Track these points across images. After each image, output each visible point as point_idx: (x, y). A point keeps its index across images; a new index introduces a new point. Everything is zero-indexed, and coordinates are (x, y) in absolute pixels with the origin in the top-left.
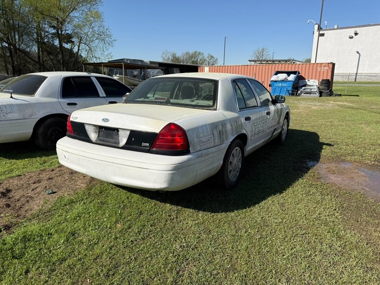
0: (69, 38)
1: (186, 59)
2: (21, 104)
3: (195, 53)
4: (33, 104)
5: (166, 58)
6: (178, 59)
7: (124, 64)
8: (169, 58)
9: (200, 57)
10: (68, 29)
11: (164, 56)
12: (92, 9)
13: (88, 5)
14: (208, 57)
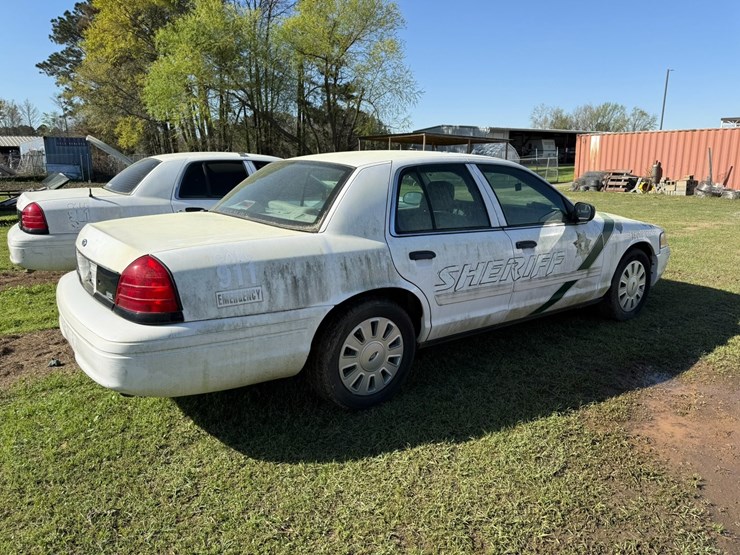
0: (346, 92)
1: (584, 122)
2: (102, 208)
3: (605, 107)
4: (124, 208)
5: (541, 120)
6: (564, 121)
7: (427, 137)
8: (546, 121)
9: (617, 115)
10: (347, 76)
11: (536, 116)
12: (385, 38)
13: (379, 30)
14: (633, 115)
